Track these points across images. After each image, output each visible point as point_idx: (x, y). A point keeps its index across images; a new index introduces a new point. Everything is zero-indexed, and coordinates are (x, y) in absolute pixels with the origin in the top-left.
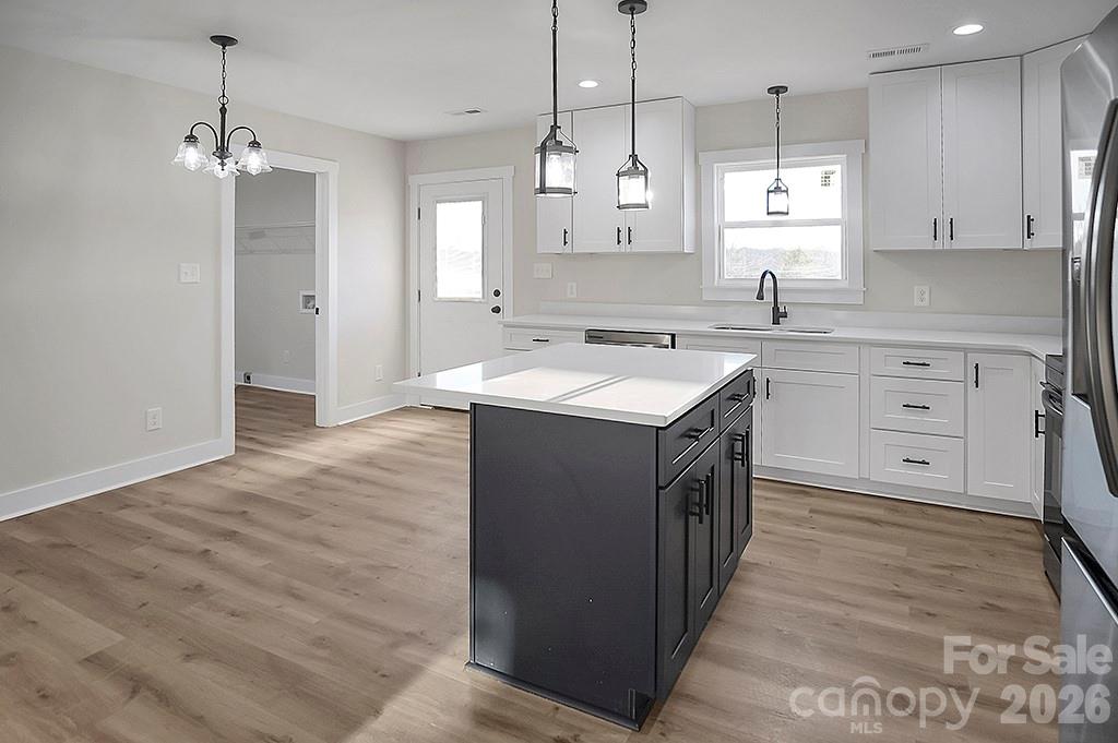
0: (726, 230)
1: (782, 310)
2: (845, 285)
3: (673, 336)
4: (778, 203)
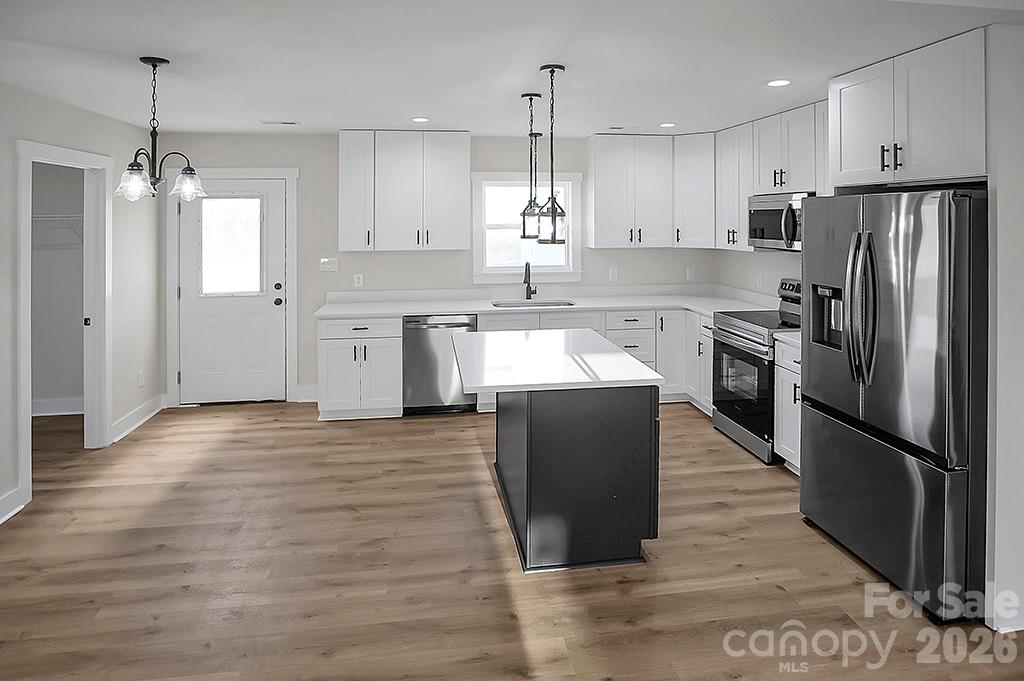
0: (486, 230)
1: (533, 289)
2: (570, 269)
3: (476, 316)
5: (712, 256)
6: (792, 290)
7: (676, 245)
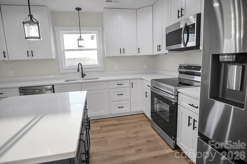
0: (65, 52)
1: (84, 74)
2: (99, 66)
3: (53, 86)
4: (81, 43)
6: (184, 69)
7: (139, 54)
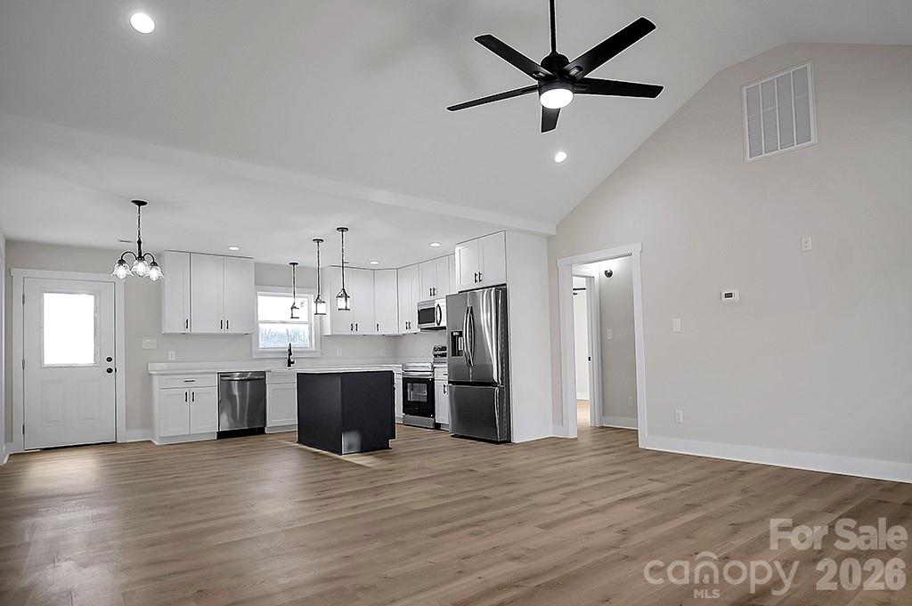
2: (314, 349)
5: (395, 338)
7: (377, 333)
